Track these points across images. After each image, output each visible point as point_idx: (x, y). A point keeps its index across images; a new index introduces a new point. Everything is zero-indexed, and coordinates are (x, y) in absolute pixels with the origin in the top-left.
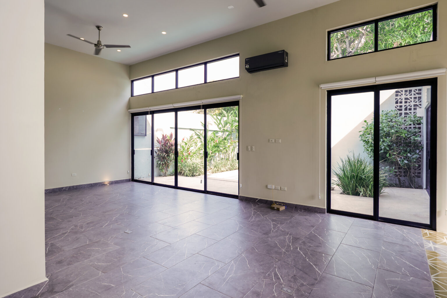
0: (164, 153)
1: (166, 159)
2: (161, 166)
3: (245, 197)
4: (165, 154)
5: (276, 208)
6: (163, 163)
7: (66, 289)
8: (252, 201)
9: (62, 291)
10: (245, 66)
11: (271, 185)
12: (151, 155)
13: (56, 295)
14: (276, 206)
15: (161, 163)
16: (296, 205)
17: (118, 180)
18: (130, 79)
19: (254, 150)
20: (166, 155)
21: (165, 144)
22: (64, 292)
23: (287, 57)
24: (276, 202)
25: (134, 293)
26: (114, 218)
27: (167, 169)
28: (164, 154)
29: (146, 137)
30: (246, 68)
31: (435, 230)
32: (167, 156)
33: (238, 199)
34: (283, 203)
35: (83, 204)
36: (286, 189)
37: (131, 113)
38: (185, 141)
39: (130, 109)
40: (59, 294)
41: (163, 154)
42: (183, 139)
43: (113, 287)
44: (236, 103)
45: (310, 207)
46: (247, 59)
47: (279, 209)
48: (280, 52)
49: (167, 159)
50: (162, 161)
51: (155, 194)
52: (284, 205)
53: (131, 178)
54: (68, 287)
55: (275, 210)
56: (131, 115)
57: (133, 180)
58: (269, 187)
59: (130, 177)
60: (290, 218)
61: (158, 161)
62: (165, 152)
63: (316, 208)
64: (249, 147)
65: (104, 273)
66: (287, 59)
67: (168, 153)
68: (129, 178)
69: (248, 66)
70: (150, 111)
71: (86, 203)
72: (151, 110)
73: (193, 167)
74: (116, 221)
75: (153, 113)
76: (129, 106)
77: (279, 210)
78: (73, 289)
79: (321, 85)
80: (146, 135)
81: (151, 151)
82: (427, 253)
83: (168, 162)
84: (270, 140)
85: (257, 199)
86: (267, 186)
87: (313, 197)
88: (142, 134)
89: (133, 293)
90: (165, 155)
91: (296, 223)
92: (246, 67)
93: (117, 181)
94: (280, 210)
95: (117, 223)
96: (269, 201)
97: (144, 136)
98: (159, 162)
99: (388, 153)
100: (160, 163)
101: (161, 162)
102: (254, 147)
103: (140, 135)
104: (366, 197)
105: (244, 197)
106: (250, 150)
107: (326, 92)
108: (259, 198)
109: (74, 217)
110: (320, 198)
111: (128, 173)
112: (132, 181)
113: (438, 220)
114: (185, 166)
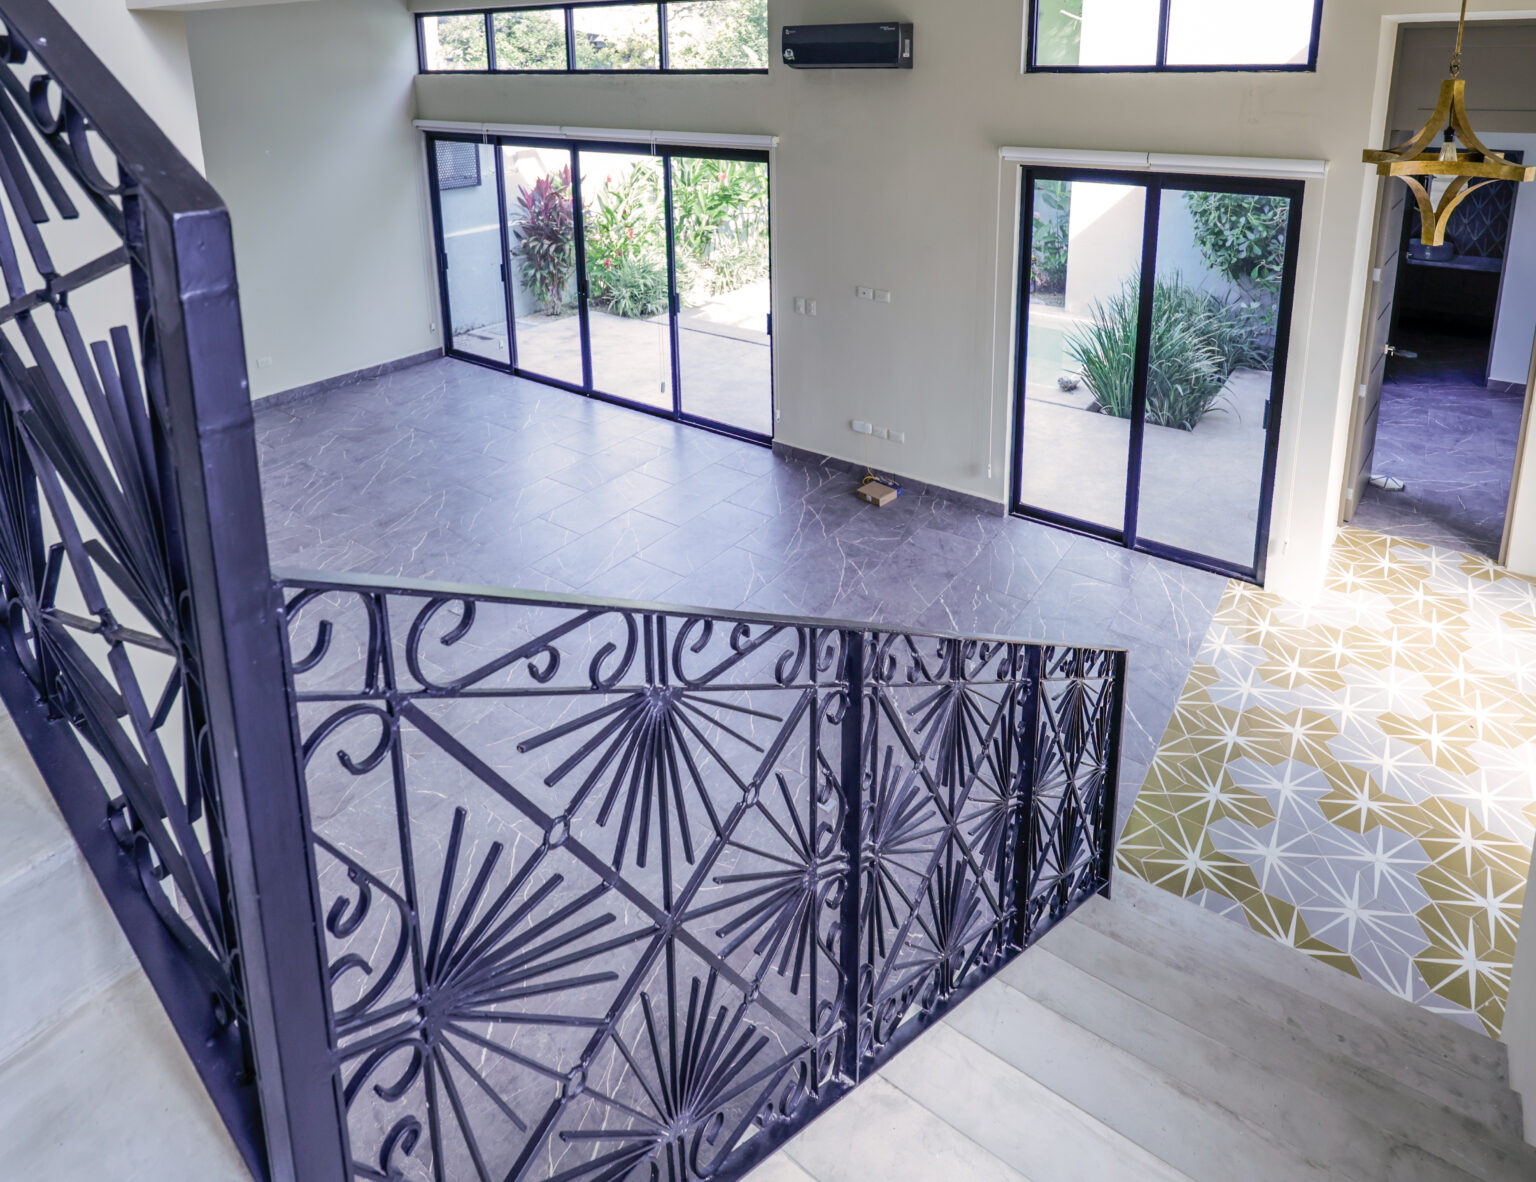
0: (547, 242)
1: (553, 260)
2: (538, 284)
3: (790, 447)
4: (550, 246)
5: (869, 498)
6: (545, 273)
7: (339, 810)
8: (810, 462)
9: (332, 816)
10: (784, 52)
11: (862, 423)
12: (503, 279)
13: (322, 826)
14: (869, 491)
15: (538, 276)
16: (929, 485)
17: (403, 357)
18: (408, 8)
19: (814, 312)
20: (552, 249)
21: (547, 211)
22: (338, 816)
23: (907, 42)
24: (876, 472)
25: (491, 817)
26: (415, 549)
27: (558, 293)
28: (545, 247)
29: (479, 187)
30: (784, 58)
31: (1261, 585)
32: (557, 250)
33: (770, 448)
34: (894, 477)
35: (313, 484)
36: (903, 438)
37: (424, 131)
38: (614, 186)
39: (418, 117)
40: (328, 825)
41: (542, 244)
42: (609, 180)
43: (442, 800)
44: (760, 156)
45: (966, 495)
46: (790, 28)
47: (878, 500)
48: (885, 28)
49: (556, 261)
50: (541, 269)
51: (524, 427)
52: (894, 487)
53: (441, 344)
54: (343, 802)
55: (869, 502)
56: (423, 136)
57: (450, 352)
58: (857, 425)
59: (438, 343)
60: (898, 538)
61: (531, 267)
62: (549, 238)
63: (979, 499)
64: (801, 303)
65: (416, 757)
66: (907, 49)
67: (560, 240)
68: (437, 347)
69: (792, 54)
70: (488, 136)
71: (321, 481)
72: (490, 133)
73: (645, 285)
74: (422, 562)
75: (498, 141)
76: (416, 106)
77: (878, 505)
78: (355, 807)
79: (1004, 148)
80: (479, 182)
81: (502, 267)
82: (1192, 674)
83: (559, 271)
84: (861, 290)
85: (824, 457)
86: (850, 424)
87: (973, 469)
88: (466, 178)
89: (489, 815)
90: (548, 249)
91: (908, 563)
92: (786, 55)
93: (400, 361)
94: (881, 504)
95: (425, 572)
96: (857, 466)
97: (474, 186)
98: (531, 272)
99: (1257, 268)
100: (535, 275)
101: (536, 271)
102: (814, 305)
103: (459, 183)
104: (1159, 424)
105: (787, 446)
106: (802, 310)
107: (1019, 170)
108: (830, 455)
109: (301, 548)
110: (990, 476)
111: (432, 330)
112: (447, 355)
113: (1272, 561)
114: (618, 280)
